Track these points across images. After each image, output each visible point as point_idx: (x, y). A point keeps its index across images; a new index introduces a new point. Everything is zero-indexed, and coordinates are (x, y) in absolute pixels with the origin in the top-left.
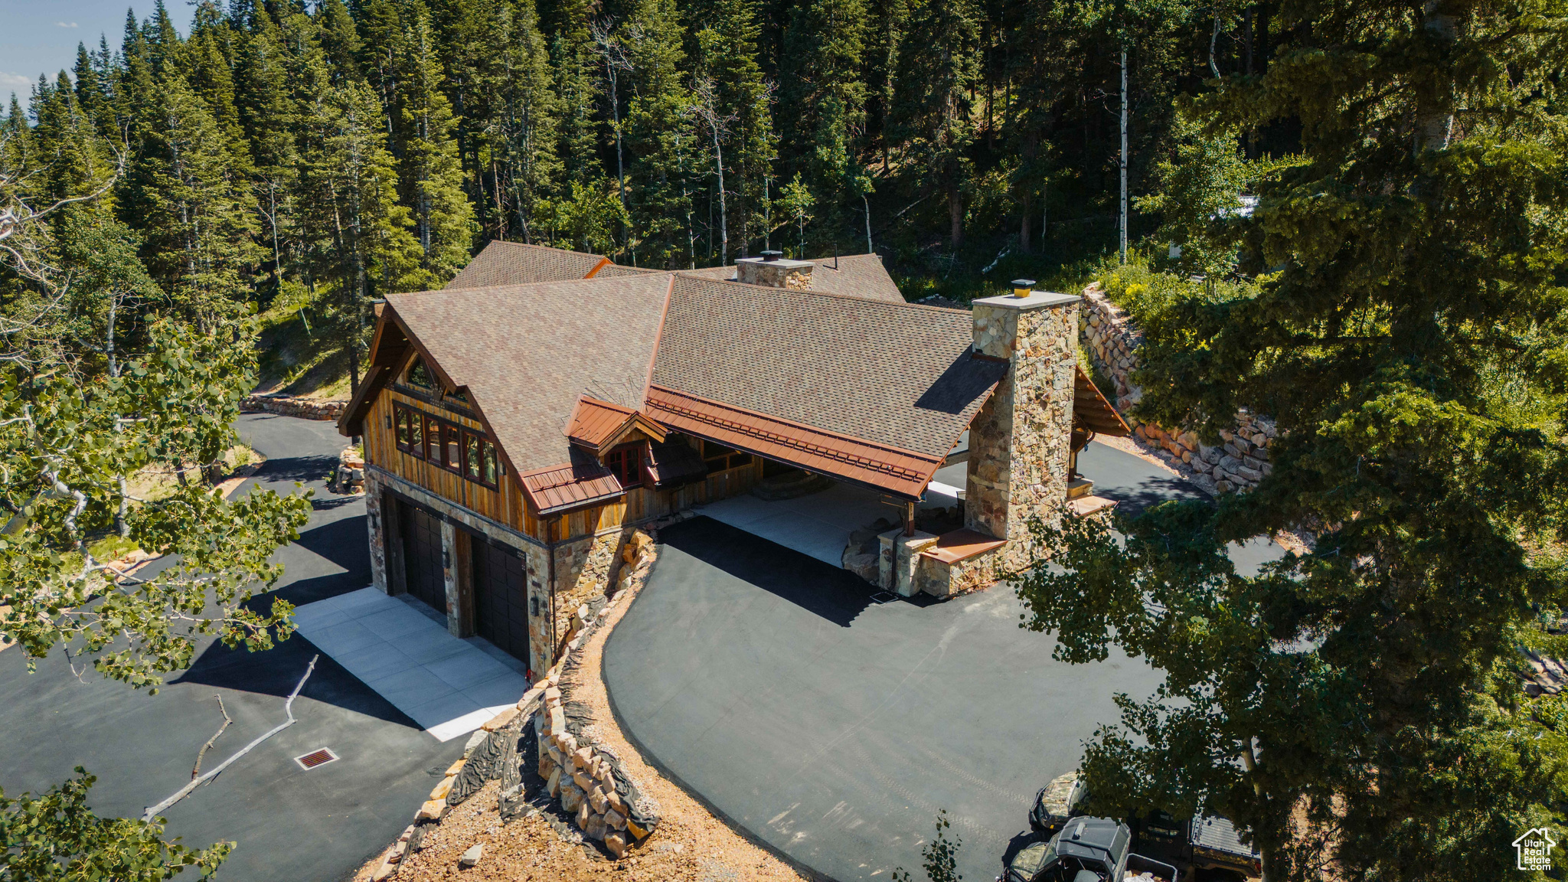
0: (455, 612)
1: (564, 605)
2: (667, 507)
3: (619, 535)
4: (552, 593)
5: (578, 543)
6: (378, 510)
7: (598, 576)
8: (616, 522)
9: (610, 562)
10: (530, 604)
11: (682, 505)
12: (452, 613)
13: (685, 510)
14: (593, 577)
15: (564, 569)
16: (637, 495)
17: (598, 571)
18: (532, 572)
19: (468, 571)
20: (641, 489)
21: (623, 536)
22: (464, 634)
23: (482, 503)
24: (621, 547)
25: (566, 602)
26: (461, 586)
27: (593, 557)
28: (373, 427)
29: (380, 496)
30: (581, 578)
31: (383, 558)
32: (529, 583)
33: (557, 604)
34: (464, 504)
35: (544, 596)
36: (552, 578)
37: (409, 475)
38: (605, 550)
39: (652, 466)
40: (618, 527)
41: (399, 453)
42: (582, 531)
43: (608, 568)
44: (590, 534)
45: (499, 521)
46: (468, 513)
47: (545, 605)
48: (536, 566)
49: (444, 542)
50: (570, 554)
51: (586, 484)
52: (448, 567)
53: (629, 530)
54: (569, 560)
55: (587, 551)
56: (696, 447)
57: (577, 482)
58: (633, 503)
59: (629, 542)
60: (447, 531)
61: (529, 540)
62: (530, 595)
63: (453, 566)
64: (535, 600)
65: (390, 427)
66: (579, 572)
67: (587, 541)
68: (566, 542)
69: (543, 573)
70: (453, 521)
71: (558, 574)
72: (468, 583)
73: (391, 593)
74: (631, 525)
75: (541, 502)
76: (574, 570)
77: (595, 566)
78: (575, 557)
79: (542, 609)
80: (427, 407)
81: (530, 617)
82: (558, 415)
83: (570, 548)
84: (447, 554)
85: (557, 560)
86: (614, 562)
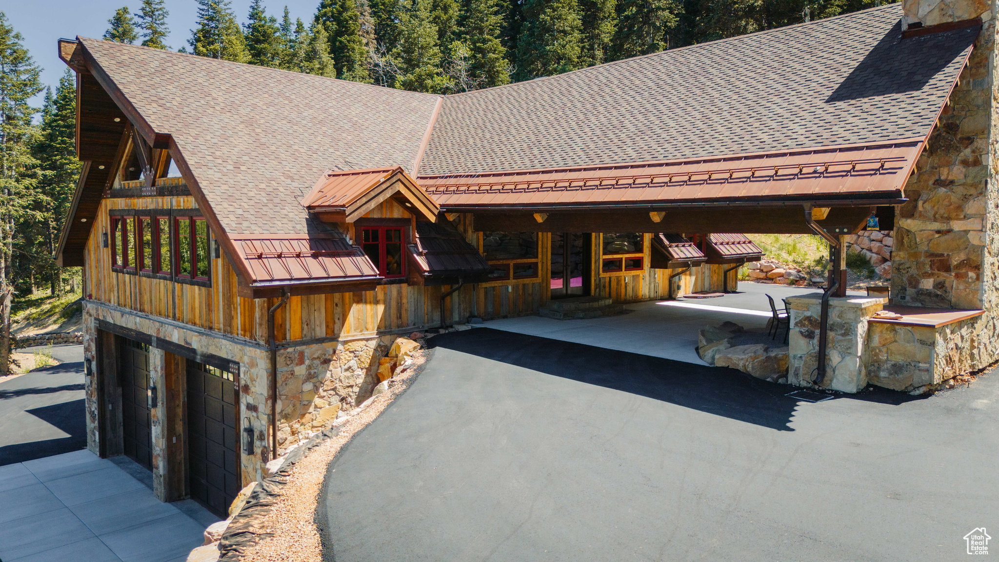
0: (160, 465)
1: (290, 438)
2: (437, 316)
3: (373, 344)
4: (273, 421)
5: (314, 347)
6: (94, 353)
7: (343, 399)
8: (370, 326)
9: (360, 381)
10: (244, 437)
11: (456, 318)
12: (157, 468)
13: (459, 323)
14: (335, 400)
15: (291, 382)
16: (400, 293)
17: (343, 392)
18: (246, 388)
19: (180, 411)
20: (404, 286)
21: (379, 346)
22: (172, 497)
23: (193, 309)
24: (376, 362)
25: (293, 433)
26: (170, 431)
27: (336, 371)
28: (92, 253)
29: (95, 336)
30: (317, 401)
31: (96, 412)
32: (243, 407)
33: (279, 435)
34: (174, 318)
35: (261, 423)
36: (274, 397)
37: (122, 301)
38: (353, 363)
39: (420, 254)
40: (372, 333)
41: (114, 274)
42: (321, 332)
43: (356, 389)
44: (333, 337)
45: (211, 328)
46: (176, 327)
47: (262, 437)
48: (252, 380)
49: (152, 374)
50: (301, 362)
51: (328, 261)
52: (155, 405)
53: (386, 339)
54: (301, 370)
55: (327, 362)
56: (474, 243)
57: (315, 256)
58: (394, 304)
59: (387, 355)
60: (156, 357)
61: (245, 343)
62: (244, 424)
63: (159, 404)
64: (250, 431)
65: (106, 246)
66: (316, 389)
67: (328, 346)
68: (296, 344)
69: (260, 388)
70: (163, 344)
71: (281, 389)
72: (180, 427)
73: (103, 455)
74: (390, 333)
75: (257, 272)
76: (308, 387)
77: (338, 385)
78: (310, 367)
79: (257, 443)
80: (141, 203)
81: (244, 456)
82: (295, 184)
83: (302, 354)
84: (154, 390)
85: (281, 368)
86: (365, 382)
